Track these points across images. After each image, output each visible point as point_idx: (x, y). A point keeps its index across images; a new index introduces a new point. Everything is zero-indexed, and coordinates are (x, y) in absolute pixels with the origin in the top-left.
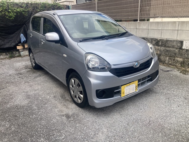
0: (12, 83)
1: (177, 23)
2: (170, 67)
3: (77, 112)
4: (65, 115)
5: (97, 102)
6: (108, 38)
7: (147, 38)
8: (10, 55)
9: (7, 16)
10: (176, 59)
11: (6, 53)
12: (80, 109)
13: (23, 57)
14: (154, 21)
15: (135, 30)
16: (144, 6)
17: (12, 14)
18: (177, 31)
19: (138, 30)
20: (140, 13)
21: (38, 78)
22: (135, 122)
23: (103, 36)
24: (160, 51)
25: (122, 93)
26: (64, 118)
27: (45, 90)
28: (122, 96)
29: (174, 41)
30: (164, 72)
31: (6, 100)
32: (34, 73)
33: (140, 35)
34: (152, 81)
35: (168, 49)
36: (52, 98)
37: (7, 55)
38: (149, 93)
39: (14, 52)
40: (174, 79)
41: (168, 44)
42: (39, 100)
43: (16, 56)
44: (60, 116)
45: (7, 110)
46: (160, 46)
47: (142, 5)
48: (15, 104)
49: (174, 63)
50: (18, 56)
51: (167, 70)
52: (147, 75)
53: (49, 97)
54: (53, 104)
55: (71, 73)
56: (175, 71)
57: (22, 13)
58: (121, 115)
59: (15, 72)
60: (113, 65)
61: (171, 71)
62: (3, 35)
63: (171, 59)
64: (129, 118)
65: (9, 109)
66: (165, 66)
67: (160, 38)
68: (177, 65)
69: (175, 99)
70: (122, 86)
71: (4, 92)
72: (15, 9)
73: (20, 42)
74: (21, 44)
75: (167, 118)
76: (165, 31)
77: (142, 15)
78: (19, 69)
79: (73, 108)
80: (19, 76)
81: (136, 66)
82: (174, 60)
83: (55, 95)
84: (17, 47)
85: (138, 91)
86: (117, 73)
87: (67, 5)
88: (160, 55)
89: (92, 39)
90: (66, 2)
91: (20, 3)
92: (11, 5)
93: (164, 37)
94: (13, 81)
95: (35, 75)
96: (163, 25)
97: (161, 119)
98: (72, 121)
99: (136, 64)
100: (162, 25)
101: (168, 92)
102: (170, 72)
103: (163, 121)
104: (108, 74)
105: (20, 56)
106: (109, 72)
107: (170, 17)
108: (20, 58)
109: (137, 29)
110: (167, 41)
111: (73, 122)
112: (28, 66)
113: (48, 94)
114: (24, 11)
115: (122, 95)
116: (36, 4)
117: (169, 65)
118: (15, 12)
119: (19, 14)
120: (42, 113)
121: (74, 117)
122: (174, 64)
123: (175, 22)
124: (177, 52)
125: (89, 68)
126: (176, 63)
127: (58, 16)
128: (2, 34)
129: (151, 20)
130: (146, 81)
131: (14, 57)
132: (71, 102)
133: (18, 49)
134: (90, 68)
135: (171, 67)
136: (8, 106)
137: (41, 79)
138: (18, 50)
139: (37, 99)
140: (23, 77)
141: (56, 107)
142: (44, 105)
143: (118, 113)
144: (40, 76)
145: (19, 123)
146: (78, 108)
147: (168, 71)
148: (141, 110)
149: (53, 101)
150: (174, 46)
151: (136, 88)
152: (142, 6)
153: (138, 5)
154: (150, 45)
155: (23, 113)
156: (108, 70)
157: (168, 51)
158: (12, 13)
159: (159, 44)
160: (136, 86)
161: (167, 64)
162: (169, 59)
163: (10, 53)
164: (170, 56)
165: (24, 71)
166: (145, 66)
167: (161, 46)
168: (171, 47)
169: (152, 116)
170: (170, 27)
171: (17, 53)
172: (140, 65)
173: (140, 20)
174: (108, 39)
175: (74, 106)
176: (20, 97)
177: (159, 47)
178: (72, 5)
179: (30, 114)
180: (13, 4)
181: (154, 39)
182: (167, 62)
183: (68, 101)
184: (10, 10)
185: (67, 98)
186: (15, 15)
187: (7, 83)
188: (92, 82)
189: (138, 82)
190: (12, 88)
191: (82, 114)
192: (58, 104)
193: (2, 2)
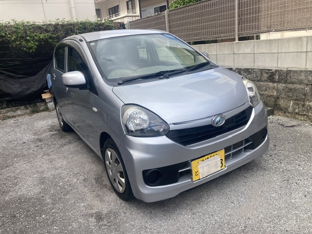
0: (23, 156)
1: (305, 40)
2: (297, 119)
3: (117, 209)
4: (96, 213)
5: (147, 191)
6: (169, 75)
7: (254, 69)
8: (32, 109)
9: (25, 47)
10: (307, 103)
11: (25, 105)
12: (123, 203)
13: (52, 110)
14: (268, 38)
15: (232, 56)
16: (244, 14)
17: (32, 44)
18: (305, 53)
19: (236, 57)
20: (239, 28)
21: (66, 147)
22: (218, 228)
23: (161, 72)
24: (277, 90)
25: (194, 173)
26: (93, 220)
27: (72, 168)
28: (194, 180)
29: (301, 71)
30: (285, 129)
31: (7, 186)
32: (61, 137)
33: (240, 65)
34: (254, 149)
35: (291, 86)
36: (80, 183)
37: (27, 108)
38: (252, 169)
39: (38, 104)
40: (303, 142)
41: (290, 77)
42: (59, 186)
43: (41, 109)
44: (87, 216)
45: (3, 205)
46: (277, 82)
47: (242, 13)
48: (19, 193)
49: (304, 110)
50: (44, 110)
51: (291, 125)
52: (243, 139)
53: (75, 180)
54: (79, 194)
55: (106, 140)
56: (306, 127)
57: (48, 41)
58: (193, 214)
59: (33, 136)
60: (173, 124)
61: (299, 125)
62: (20, 78)
63: (297, 104)
64: (208, 220)
65: (7, 203)
66: (289, 117)
67: (275, 67)
68: (310, 114)
69: (299, 181)
70: (192, 160)
71: (7, 173)
72: (37, 34)
73: (47, 88)
74: (48, 90)
75: (280, 221)
76: (283, 54)
77: (241, 29)
78: (39, 131)
79: (110, 202)
80: (37, 144)
81: (217, 123)
82: (303, 105)
83: (86, 177)
84: (43, 95)
85: (226, 168)
86: (181, 137)
87: (120, 23)
88: (278, 98)
89: (141, 79)
90: (127, 18)
91: (44, 25)
92: (30, 29)
93: (283, 66)
94: (25, 153)
95: (63, 141)
96: (279, 44)
97: (268, 223)
98: (105, 225)
99: (218, 119)
100: (277, 45)
101: (289, 167)
102: (295, 128)
103: (272, 226)
104: (164, 140)
105: (47, 109)
106: (165, 136)
107: (292, 30)
108: (46, 113)
109: (234, 54)
110: (289, 72)
111: (105, 229)
112: (55, 126)
113: (75, 175)
114: (51, 38)
115: (195, 178)
116: (71, 25)
117: (294, 115)
118: (37, 41)
119: (43, 43)
120: (58, 210)
121: (110, 218)
122: (304, 113)
123: (300, 38)
124: (308, 91)
125: (129, 132)
126: (308, 111)
127: (87, 42)
128: (19, 76)
129: (263, 37)
130: (242, 149)
131: (38, 112)
132: (110, 190)
133: (43, 98)
134: (132, 131)
135: (300, 118)
136: (7, 198)
137: (70, 148)
138: (44, 100)
139: (55, 185)
140: (43, 146)
141: (82, 200)
142: (64, 195)
143: (189, 211)
144: (70, 143)
145: (17, 230)
146: (119, 201)
147: (293, 126)
148: (233, 204)
149: (81, 188)
150: (302, 80)
151: (221, 163)
152: (242, 15)
153: (234, 13)
154: (247, 84)
155: (27, 211)
156: (163, 134)
157: (291, 89)
158: (33, 42)
159: (274, 78)
160: (222, 159)
161: (292, 114)
162: (294, 104)
163: (32, 105)
164: (296, 100)
165: (46, 134)
166: (237, 122)
167: (279, 82)
168: (297, 84)
169: (251, 217)
170: (292, 48)
171: (43, 104)
172: (226, 121)
173: (240, 39)
174: (168, 78)
175: (114, 196)
176: (30, 181)
177: (275, 85)
178: (130, 22)
179: (38, 213)
180: (33, 28)
181: (265, 70)
182: (290, 109)
183: (106, 187)
184: (28, 38)
185: (104, 183)
186: (37, 45)
187: (16, 156)
188: (134, 157)
189: (225, 152)
190: (21, 166)
191: (125, 213)
192: (89, 194)
193: (16, 26)
